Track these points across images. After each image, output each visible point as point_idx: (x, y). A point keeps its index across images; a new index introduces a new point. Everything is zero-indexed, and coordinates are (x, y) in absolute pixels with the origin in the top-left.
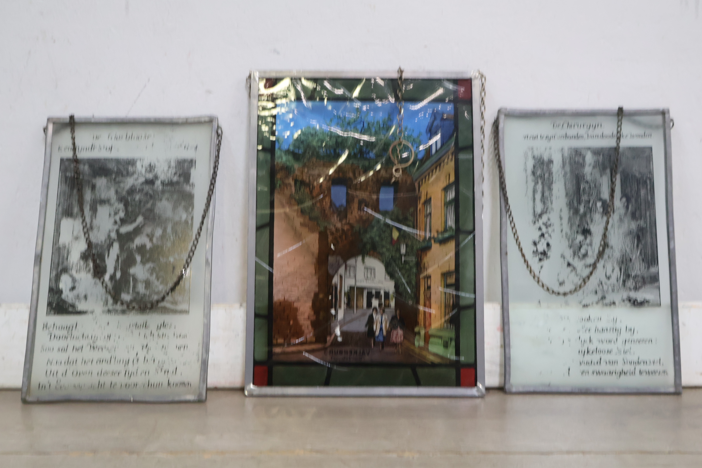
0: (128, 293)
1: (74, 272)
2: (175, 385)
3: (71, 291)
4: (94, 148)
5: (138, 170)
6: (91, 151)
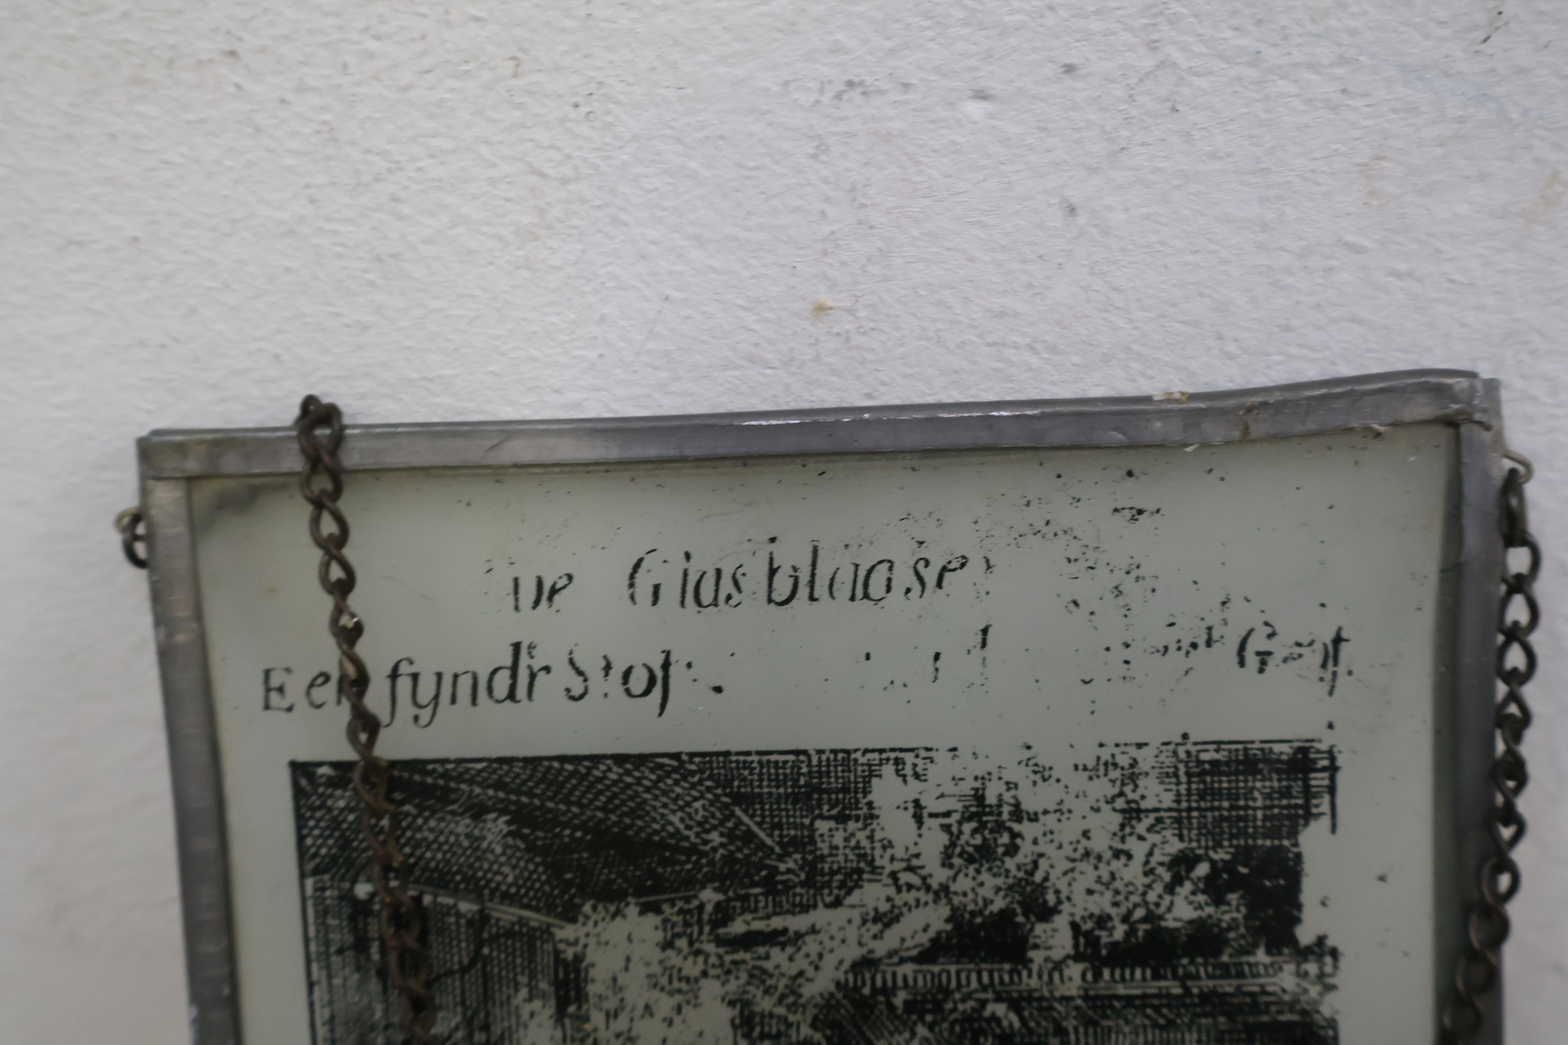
4: (533, 676)
5: (888, 845)
6: (512, 696)
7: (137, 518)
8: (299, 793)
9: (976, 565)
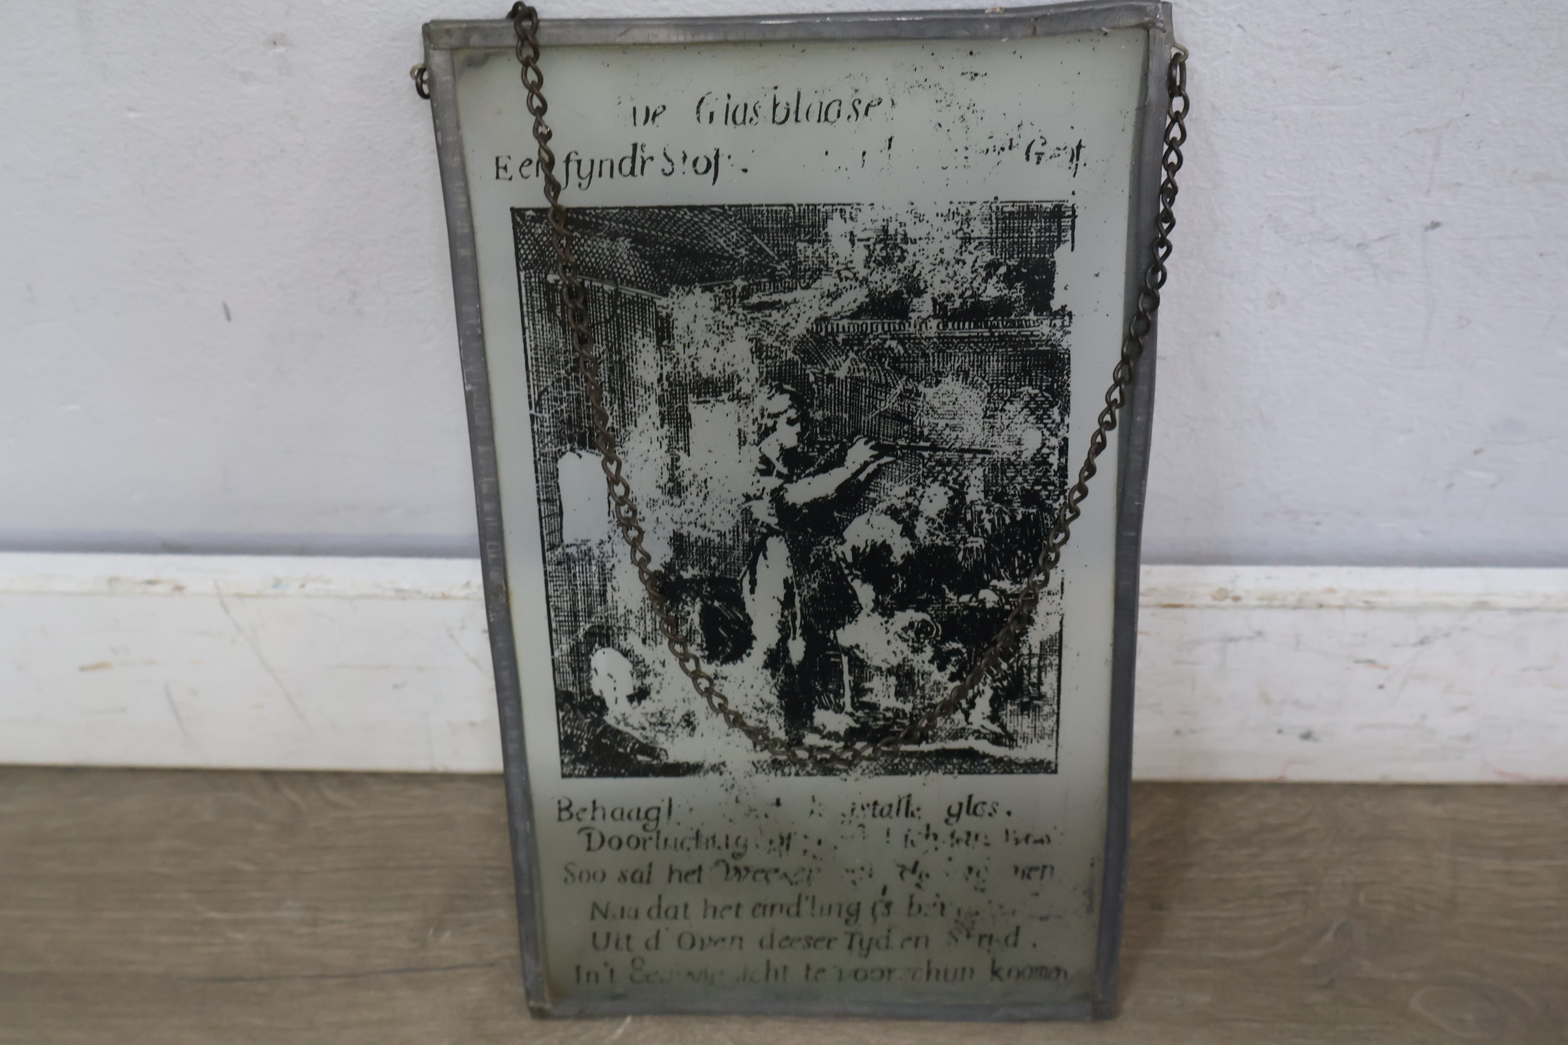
0: (839, 709)
1: (633, 641)
2: (1014, 973)
3: (635, 703)
4: (644, 162)
5: (836, 256)
6: (632, 172)
7: (422, 71)
8: (515, 225)
9: (886, 103)
